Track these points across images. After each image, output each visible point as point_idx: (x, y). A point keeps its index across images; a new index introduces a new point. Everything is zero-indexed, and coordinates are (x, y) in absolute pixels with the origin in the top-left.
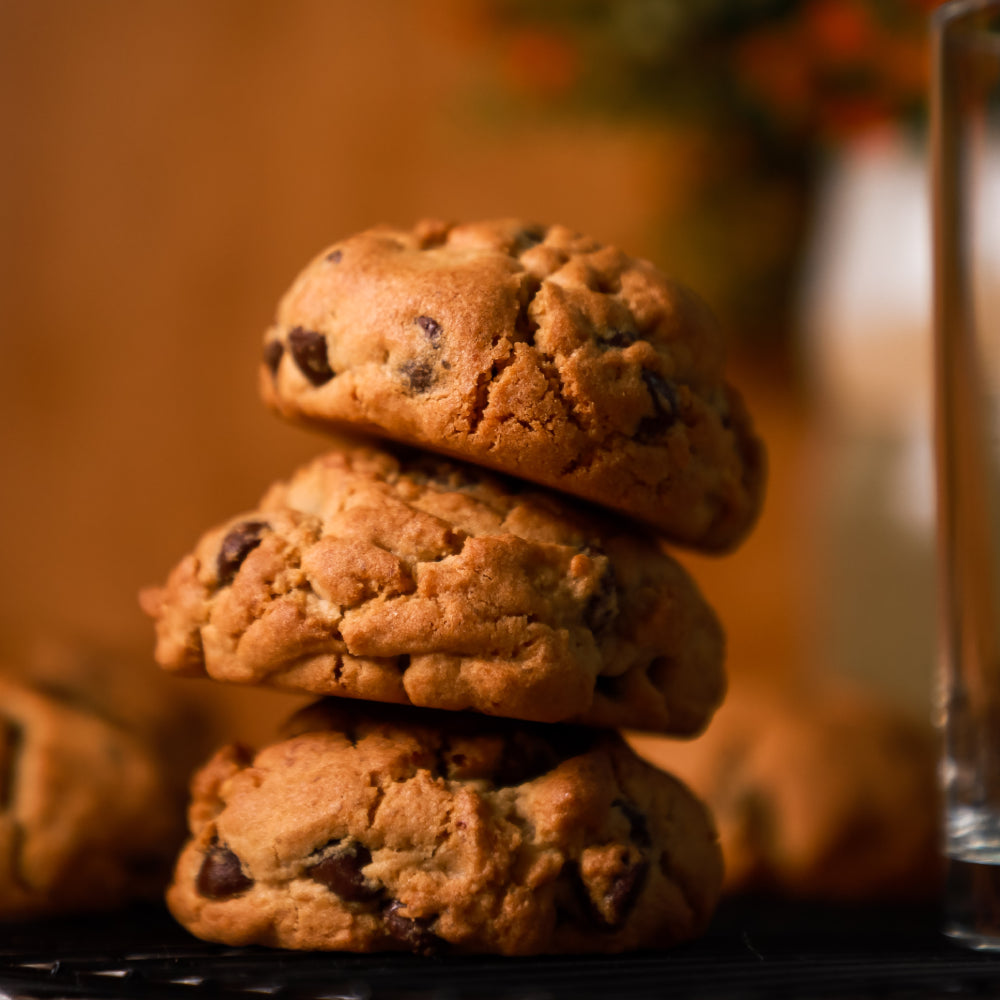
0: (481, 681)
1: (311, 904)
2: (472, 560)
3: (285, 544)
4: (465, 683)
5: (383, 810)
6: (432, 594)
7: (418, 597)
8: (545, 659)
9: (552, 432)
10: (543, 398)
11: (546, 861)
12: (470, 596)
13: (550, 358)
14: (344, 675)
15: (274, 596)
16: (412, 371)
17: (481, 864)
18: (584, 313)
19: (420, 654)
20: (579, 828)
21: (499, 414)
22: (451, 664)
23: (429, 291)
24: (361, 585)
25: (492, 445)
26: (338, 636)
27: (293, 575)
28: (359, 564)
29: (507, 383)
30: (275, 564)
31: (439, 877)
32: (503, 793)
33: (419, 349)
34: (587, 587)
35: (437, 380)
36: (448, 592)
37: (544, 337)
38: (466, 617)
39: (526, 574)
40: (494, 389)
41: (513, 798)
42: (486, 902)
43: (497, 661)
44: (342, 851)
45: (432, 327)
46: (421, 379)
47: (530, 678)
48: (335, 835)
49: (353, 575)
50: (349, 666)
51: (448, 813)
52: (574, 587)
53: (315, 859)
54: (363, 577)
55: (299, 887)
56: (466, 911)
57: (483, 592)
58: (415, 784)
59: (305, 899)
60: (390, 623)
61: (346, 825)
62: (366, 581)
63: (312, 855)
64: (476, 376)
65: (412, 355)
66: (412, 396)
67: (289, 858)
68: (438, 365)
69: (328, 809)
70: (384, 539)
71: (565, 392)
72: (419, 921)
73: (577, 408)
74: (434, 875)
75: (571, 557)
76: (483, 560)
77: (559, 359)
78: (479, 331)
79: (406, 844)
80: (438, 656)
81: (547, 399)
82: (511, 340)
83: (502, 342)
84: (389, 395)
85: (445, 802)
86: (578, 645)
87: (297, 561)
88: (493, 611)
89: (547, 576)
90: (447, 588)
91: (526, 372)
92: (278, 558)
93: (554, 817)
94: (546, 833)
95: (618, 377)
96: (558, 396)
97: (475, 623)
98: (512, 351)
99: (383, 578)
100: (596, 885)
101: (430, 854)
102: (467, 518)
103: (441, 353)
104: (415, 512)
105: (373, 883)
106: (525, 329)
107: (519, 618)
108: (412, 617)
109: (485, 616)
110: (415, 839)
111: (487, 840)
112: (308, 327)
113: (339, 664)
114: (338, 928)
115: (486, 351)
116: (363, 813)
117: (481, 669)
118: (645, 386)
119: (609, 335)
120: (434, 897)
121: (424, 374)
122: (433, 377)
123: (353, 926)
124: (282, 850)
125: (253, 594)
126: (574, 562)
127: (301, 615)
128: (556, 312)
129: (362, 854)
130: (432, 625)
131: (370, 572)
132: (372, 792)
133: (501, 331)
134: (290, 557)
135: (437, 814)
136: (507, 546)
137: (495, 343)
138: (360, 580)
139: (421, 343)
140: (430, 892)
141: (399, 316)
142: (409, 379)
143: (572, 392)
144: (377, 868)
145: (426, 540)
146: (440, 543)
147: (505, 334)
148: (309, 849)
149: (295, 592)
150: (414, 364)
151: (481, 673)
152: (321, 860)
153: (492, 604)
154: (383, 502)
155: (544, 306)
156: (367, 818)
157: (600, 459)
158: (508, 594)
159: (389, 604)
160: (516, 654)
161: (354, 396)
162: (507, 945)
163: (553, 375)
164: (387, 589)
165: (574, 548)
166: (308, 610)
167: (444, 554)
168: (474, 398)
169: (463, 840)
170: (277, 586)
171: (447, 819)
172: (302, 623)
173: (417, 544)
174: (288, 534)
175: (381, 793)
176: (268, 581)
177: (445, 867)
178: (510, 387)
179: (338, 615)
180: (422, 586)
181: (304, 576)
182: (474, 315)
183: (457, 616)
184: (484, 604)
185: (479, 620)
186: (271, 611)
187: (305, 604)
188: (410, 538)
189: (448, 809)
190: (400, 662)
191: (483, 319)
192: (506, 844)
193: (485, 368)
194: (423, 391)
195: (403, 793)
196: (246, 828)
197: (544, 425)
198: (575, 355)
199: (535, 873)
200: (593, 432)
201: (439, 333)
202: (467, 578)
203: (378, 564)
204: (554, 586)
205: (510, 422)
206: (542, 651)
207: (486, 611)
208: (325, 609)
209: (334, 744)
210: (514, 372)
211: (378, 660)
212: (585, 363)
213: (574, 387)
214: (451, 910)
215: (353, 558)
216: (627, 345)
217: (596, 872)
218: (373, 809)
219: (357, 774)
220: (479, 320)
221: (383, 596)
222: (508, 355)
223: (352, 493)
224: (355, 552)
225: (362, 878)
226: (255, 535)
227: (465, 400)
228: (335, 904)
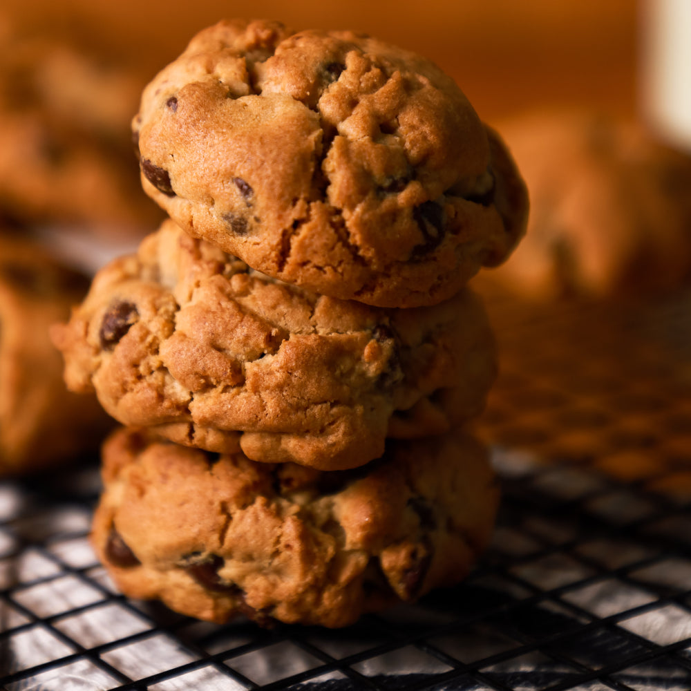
0: (297, 452)
1: (183, 590)
2: (287, 364)
3: (148, 333)
4: (285, 451)
5: (231, 534)
6: (256, 390)
7: (246, 391)
8: (345, 434)
9: (342, 274)
10: (333, 248)
11: (355, 562)
12: (284, 394)
13: (338, 212)
14: (196, 438)
15: (140, 377)
16: (232, 220)
17: (304, 574)
18: (366, 168)
19: (250, 432)
21: (299, 260)
22: (274, 439)
23: (242, 157)
24: (203, 381)
25: (296, 281)
26: (188, 411)
27: (154, 361)
28: (201, 364)
29: (305, 238)
30: (140, 352)
31: (274, 579)
32: (323, 501)
33: (236, 205)
34: (377, 370)
35: (251, 229)
36: (268, 391)
37: (335, 193)
38: (282, 411)
39: (329, 369)
40: (295, 241)
41: (330, 506)
42: (310, 598)
43: (308, 437)
44: (203, 560)
45: (246, 189)
46: (240, 227)
47: (334, 450)
48: (196, 549)
49: (196, 373)
50: (199, 433)
51: (279, 537)
52: (368, 369)
53: (184, 562)
54: (204, 375)
56: (296, 604)
57: (295, 390)
58: (254, 511)
59: (179, 586)
60: (226, 412)
61: (203, 545)
62: (206, 377)
63: (181, 560)
64: (280, 231)
65: (231, 208)
66: (233, 236)
67: (165, 559)
68: (251, 219)
69: (190, 532)
70: (219, 342)
71: (351, 241)
72: (262, 610)
73: (361, 253)
74: (272, 577)
75: (364, 345)
76: (294, 363)
77: (346, 214)
78: (281, 196)
79: (249, 557)
80: (263, 434)
81: (336, 249)
82: (308, 202)
83: (300, 203)
84: (217, 232)
85: (276, 529)
86: (372, 409)
87: (156, 347)
88: (303, 403)
89: (345, 365)
90: (267, 388)
91: (319, 229)
92: (142, 347)
93: (359, 535)
94: (354, 544)
95: (394, 220)
96: (346, 244)
97: (289, 414)
98: (308, 210)
99: (219, 377)
100: (393, 577)
101: (267, 565)
102: (284, 315)
103: (253, 210)
104: (241, 310)
105: (227, 582)
106: (320, 185)
107: (324, 405)
108: (242, 410)
109: (298, 408)
110: (255, 555)
111: (308, 557)
112: (155, 163)
113: (192, 431)
114: (204, 609)
115: (288, 212)
116: (215, 538)
117: (296, 445)
118: (416, 224)
119: (387, 183)
120: (271, 595)
121: (241, 224)
122: (248, 228)
123: (215, 608)
124: (160, 554)
125: (124, 375)
126: (367, 351)
127: (161, 397)
128: (344, 171)
129: (218, 561)
130: (257, 416)
131: (209, 372)
132: (222, 519)
133: (299, 194)
134: (151, 345)
135: (271, 538)
136: (313, 349)
137: (294, 205)
138: (202, 377)
139: (238, 201)
140: (268, 593)
141: (220, 175)
142: (230, 226)
143: (355, 241)
144: (229, 572)
145: (251, 342)
146: (262, 346)
147: (302, 196)
148: (179, 556)
149: (156, 374)
150: (233, 216)
151: (297, 448)
152: (188, 563)
153: (303, 398)
154: (219, 304)
155: (334, 166)
156: (219, 541)
157: (381, 285)
158: (314, 389)
159: (225, 396)
160: (323, 431)
161: (191, 223)
162: (329, 622)
163: (343, 223)
164: (223, 384)
165: (368, 332)
166: (165, 391)
167: (266, 352)
168: (280, 247)
169: (290, 558)
170: (142, 369)
171: (278, 542)
172: (161, 405)
173: (244, 345)
174: (150, 321)
175: (229, 519)
176: (135, 365)
177: (279, 572)
178: (307, 241)
179: (188, 398)
180: (248, 383)
181: (162, 361)
182: (278, 183)
183: (276, 410)
184: (296, 399)
185: (293, 412)
186: (138, 392)
187: (164, 385)
188: (239, 341)
189: (278, 535)
190: (236, 434)
191: (285, 186)
192: (322, 558)
193: (288, 224)
194: (242, 235)
195: (245, 519)
197: (335, 269)
198: (358, 210)
199: (346, 575)
200: (374, 267)
201: (251, 193)
202: (282, 380)
203: (215, 365)
204: (352, 370)
205: (308, 266)
206: (342, 428)
207: (298, 404)
208: (178, 391)
209: (196, 467)
210: (310, 229)
211: (220, 430)
212: (366, 217)
213: (358, 238)
215: (196, 360)
216: (401, 190)
217: (392, 569)
218: (223, 532)
219: (211, 503)
220: (281, 186)
221: (220, 388)
222: (304, 215)
223: (198, 285)
224: (197, 354)
225: (219, 578)
226: (126, 319)
227: (272, 249)
228: (201, 593)
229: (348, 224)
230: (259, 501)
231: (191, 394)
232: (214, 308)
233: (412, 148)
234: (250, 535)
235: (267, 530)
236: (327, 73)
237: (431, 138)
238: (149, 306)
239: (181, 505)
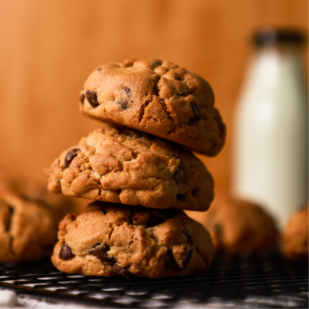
0: (142, 197)
1: (92, 262)
2: (140, 161)
3: (84, 156)
4: (138, 197)
5: (113, 235)
6: (128, 171)
7: (123, 172)
8: (161, 190)
9: (164, 122)
10: (161, 112)
11: (162, 250)
12: (139, 171)
13: (163, 100)
14: (102, 195)
15: (81, 171)
16: (122, 103)
17: (143, 251)
18: (173, 86)
19: (124, 189)
20: (172, 240)
21: (148, 117)
22: (134, 192)
23: (127, 79)
24: (106, 168)
25: (146, 126)
26: (100, 183)
27: (87, 165)
28: (106, 162)
29: (150, 107)
30: (81, 161)
31: (130, 254)
32: (149, 229)
33: (124, 97)
34: (174, 169)
35: (129, 106)
36: (132, 170)
37: (161, 93)
38: (138, 178)
39: (156, 165)
40: (146, 109)
41: (152, 231)
42: (144, 262)
43: (147, 191)
44: (101, 246)
45: (128, 90)
46: (125, 106)
47: (157, 196)
48: (99, 242)
49: (104, 165)
50: (103, 192)
51: (133, 235)
52: (170, 168)
54: (107, 166)
55: (89, 257)
56: (138, 265)
57: (143, 171)
58: (123, 227)
59: (90, 261)
60: (115, 179)
61: (102, 239)
62: (108, 167)
63: (92, 248)
64: (141, 105)
65: (122, 99)
66: (122, 111)
67: (86, 249)
68: (129, 102)
69: (97, 234)
70: (114, 154)
71: (167, 110)
72: (124, 268)
73: (171, 115)
74: (129, 254)
75: (169, 160)
76: (143, 161)
77: (166, 100)
78: (142, 92)
79: (120, 245)
80: (129, 189)
81: (162, 112)
82: (152, 94)
83: (149, 95)
84: (115, 111)
85: (132, 232)
86: (171, 186)
87: (88, 161)
88: (146, 176)
89: (162, 165)
90: (132, 169)
91: (156, 104)
92: (82, 160)
93: (164, 237)
94: (162, 241)
95: (184, 106)
96: (166, 111)
97: (141, 180)
98: (152, 98)
99: (113, 166)
100: (177, 257)
101: (127, 248)
102: (138, 148)
103: (130, 98)
104: (123, 146)
105: (110, 256)
106: (156, 91)
107: (154, 178)
108: (122, 178)
109: (144, 178)
110: (123, 244)
111: (144, 244)
112: (91, 90)
113: (100, 192)
114: (100, 270)
115: (144, 98)
116: (107, 236)
117: (142, 193)
118: (191, 108)
119: (181, 93)
120: (129, 260)
121: (125, 105)
122: (128, 106)
123: (105, 269)
124: (83, 246)
125: (74, 170)
127: (89, 177)
128: (165, 86)
129: (107, 248)
130: (128, 180)
131: (109, 164)
132: (110, 229)
133: (149, 92)
134: (86, 159)
135: (130, 236)
136: (150, 156)
137: (146, 95)
139: (124, 95)
140: (127, 259)
141: (118, 87)
142: (121, 106)
143: (170, 110)
144: (112, 252)
145: (126, 154)
146: (130, 155)
147: (150, 93)
148: (92, 246)
149: (87, 170)
150: (122, 101)
151: (143, 195)
152: (95, 249)
153: (146, 174)
155: (161, 84)
156: (109, 237)
157: (178, 130)
158: (150, 171)
159: (115, 174)
160: (153, 189)
161: (105, 111)
162: (151, 275)
163: (164, 105)
164: (114, 169)
166: (91, 175)
167: (131, 159)
168: (140, 112)
170: (82, 168)
171: (132, 237)
172: (89, 179)
173: (123, 156)
174: (85, 152)
175: (113, 229)
176: (80, 167)
177: (132, 252)
178: (151, 109)
179: (100, 177)
180: (125, 168)
181: (90, 165)
182: (140, 87)
183: (135, 177)
184: (143, 174)
185: (142, 179)
186: (80, 176)
187: (90, 173)
188: (121, 154)
189: (133, 234)
190: (118, 191)
191: (143, 88)
192: (150, 245)
193: (144, 102)
194: (125, 110)
195: (119, 229)
196: (73, 239)
197: (161, 120)
198: (171, 99)
199: (159, 253)
200: (176, 122)
201: (130, 92)
202: (138, 166)
203: (112, 162)
204: (164, 168)
205: (151, 119)
206: (161, 188)
207: (144, 176)
208: (96, 175)
209: (99, 215)
210: (152, 104)
211: (112, 190)
212: (174, 101)
213: (170, 108)
214: (134, 264)
215: (104, 160)
216: (186, 96)
217: (177, 253)
218: (110, 234)
219: (106, 224)
221: (113, 171)
222: (150, 99)
223: (104, 140)
224: (105, 158)
225: (107, 254)
226: (76, 153)
227: (137, 112)
228: (99, 262)
229: (166, 104)
231: (101, 175)
232: (111, 144)
233: (189, 85)
235: (128, 233)
236: (156, 64)
238: (85, 149)
239: (93, 226)
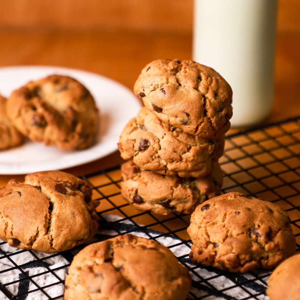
2: (193, 155)
3: (154, 148)
4: (191, 175)
5: (174, 195)
6: (186, 162)
7: (183, 162)
10: (209, 128)
12: (193, 162)
13: (210, 119)
15: (153, 159)
17: (193, 202)
18: (215, 107)
21: (201, 131)
22: (189, 173)
23: (187, 107)
26: (166, 167)
27: (157, 155)
28: (171, 156)
29: (203, 126)
33: (185, 119)
34: (211, 152)
35: (188, 124)
36: (189, 162)
37: (209, 114)
38: (193, 166)
39: (202, 154)
40: (200, 128)
43: (197, 172)
44: (167, 201)
45: (188, 115)
46: (185, 123)
48: (165, 199)
50: (168, 172)
51: (186, 194)
52: (209, 153)
53: (161, 202)
55: (156, 206)
57: (195, 161)
58: (179, 188)
59: (158, 208)
61: (167, 197)
64: (197, 125)
65: (184, 120)
66: (182, 125)
67: (155, 202)
68: (189, 122)
69: (164, 195)
70: (176, 150)
71: (213, 126)
73: (215, 128)
74: (184, 204)
75: (209, 146)
76: (195, 154)
77: (212, 119)
78: (198, 117)
80: (186, 172)
83: (202, 118)
85: (186, 192)
87: (157, 152)
89: (205, 152)
91: (206, 124)
92: (153, 152)
93: (204, 190)
98: (204, 120)
99: (176, 159)
101: (183, 201)
103: (190, 120)
105: (172, 206)
106: (205, 112)
107: (202, 163)
108: (183, 167)
109: (196, 165)
111: (194, 198)
113: (166, 172)
114: (165, 212)
116: (170, 196)
117: (194, 174)
119: (219, 110)
123: (168, 212)
124: (154, 201)
125: (149, 159)
126: (209, 148)
128: (211, 109)
129: (170, 201)
130: (186, 168)
132: (172, 191)
133: (201, 116)
134: (155, 151)
137: (200, 119)
138: (172, 159)
139: (186, 118)
140: (183, 207)
141: (181, 112)
142: (182, 123)
144: (172, 203)
145: (183, 150)
146: (186, 150)
149: (157, 158)
153: (197, 163)
155: (208, 107)
158: (200, 160)
159: (178, 164)
160: (201, 170)
161: (169, 121)
165: (208, 143)
166: (160, 163)
167: (186, 152)
168: (196, 128)
169: (190, 198)
170: (153, 157)
171: (186, 195)
172: (160, 166)
174: (154, 145)
176: (152, 156)
180: (184, 160)
181: (159, 155)
182: (197, 114)
183: (191, 166)
186: (153, 163)
187: (159, 161)
188: (180, 150)
191: (198, 114)
193: (199, 123)
194: (185, 125)
195: (177, 190)
197: (209, 133)
198: (214, 118)
202: (193, 159)
203: (175, 156)
205: (203, 132)
206: (205, 168)
208: (163, 162)
209: (161, 178)
210: (204, 124)
211: (174, 171)
212: (216, 119)
213: (215, 125)
214: (187, 210)
216: (222, 111)
218: (172, 194)
219: (168, 187)
220: (198, 115)
221: (176, 162)
222: (203, 121)
223: (165, 134)
224: (170, 154)
225: (170, 205)
226: (147, 144)
227: (194, 129)
228: (164, 209)
229: (212, 122)
230: (180, 186)
231: (167, 163)
232: (172, 141)
233: (223, 99)
234: (179, 194)
235: (183, 193)
236: (198, 80)
237: (226, 96)
238: (153, 141)
239: (160, 188)
